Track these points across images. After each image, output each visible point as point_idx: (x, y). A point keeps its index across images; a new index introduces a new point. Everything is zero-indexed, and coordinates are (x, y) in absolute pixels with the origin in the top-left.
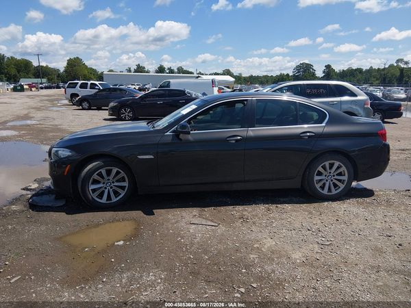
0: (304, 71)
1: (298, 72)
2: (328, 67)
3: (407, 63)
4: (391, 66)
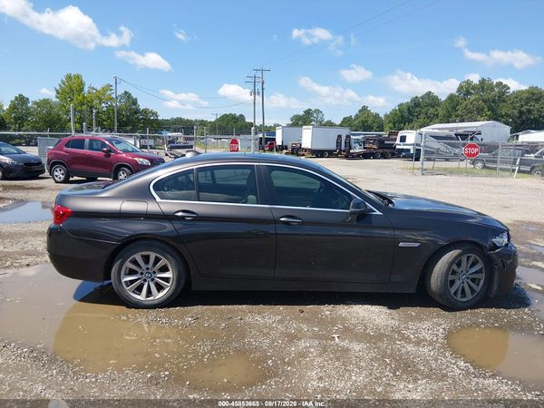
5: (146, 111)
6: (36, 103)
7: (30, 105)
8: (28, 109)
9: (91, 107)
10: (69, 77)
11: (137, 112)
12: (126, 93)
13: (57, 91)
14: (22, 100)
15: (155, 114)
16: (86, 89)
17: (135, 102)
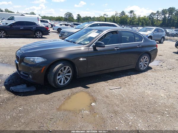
0: (69, 16)
1: (67, 16)
2: (79, 15)
3: (107, 16)
4: (101, 16)
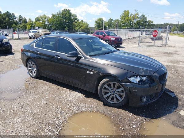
5: (149, 21)
6: (114, 21)
7: (113, 21)
8: (112, 23)
9: (131, 21)
10: (125, 11)
11: (146, 22)
12: (143, 15)
13: (121, 16)
14: (111, 20)
15: (153, 22)
16: (130, 15)
17: (145, 18)
